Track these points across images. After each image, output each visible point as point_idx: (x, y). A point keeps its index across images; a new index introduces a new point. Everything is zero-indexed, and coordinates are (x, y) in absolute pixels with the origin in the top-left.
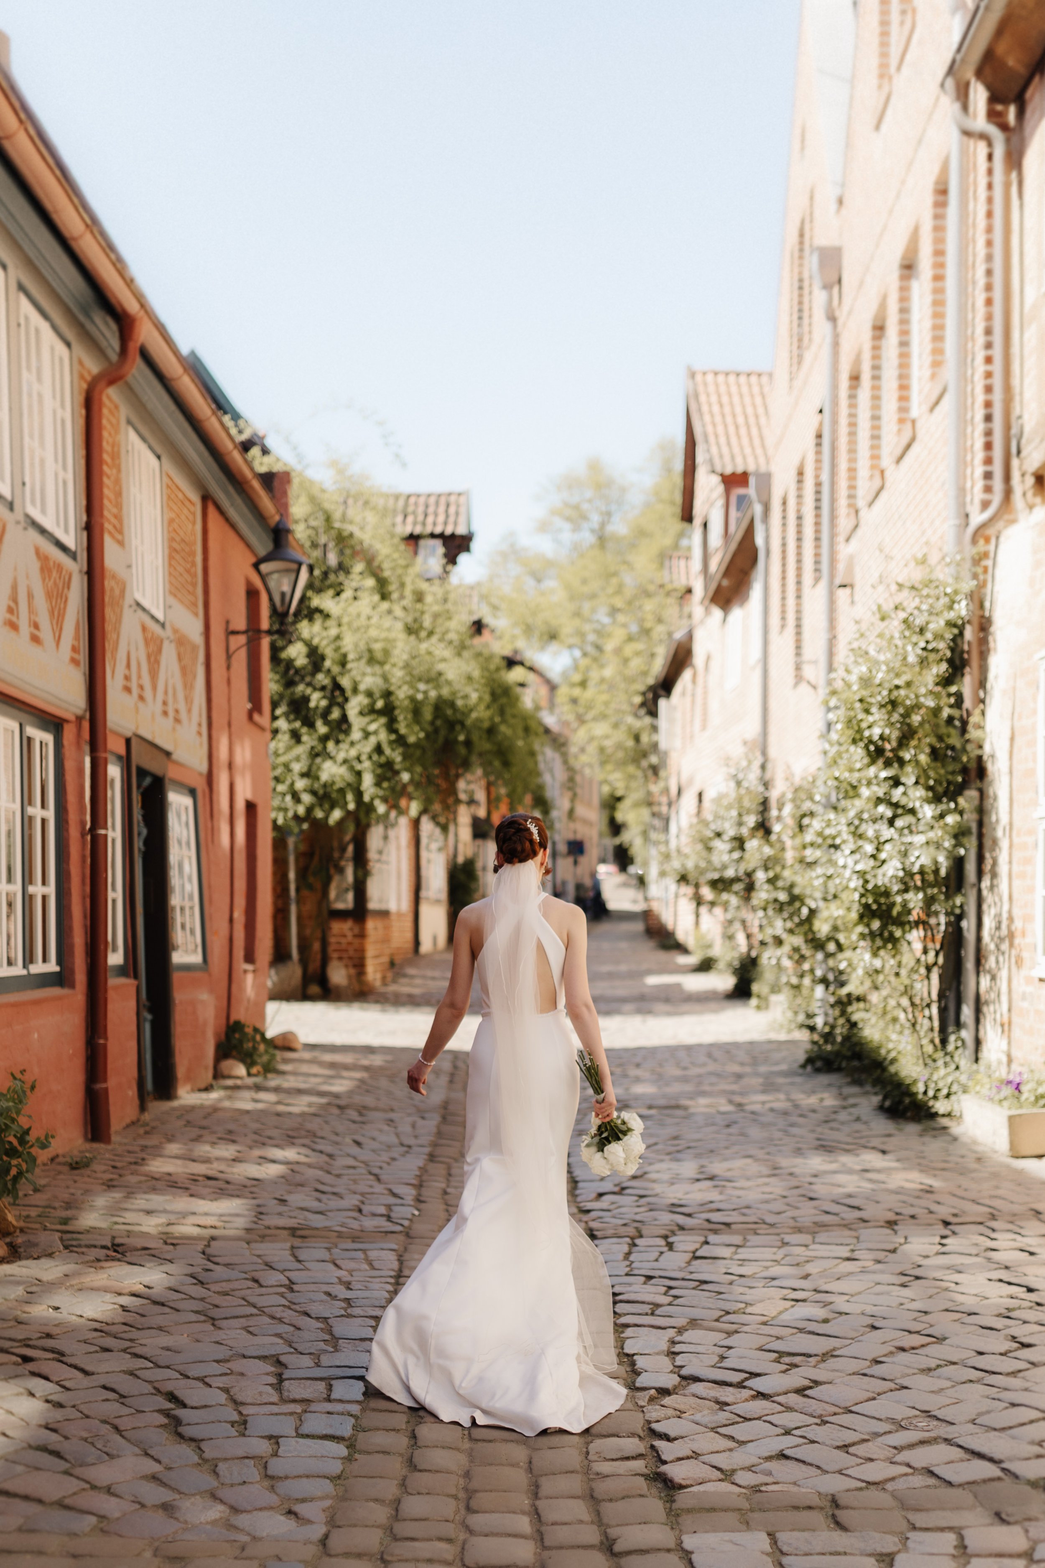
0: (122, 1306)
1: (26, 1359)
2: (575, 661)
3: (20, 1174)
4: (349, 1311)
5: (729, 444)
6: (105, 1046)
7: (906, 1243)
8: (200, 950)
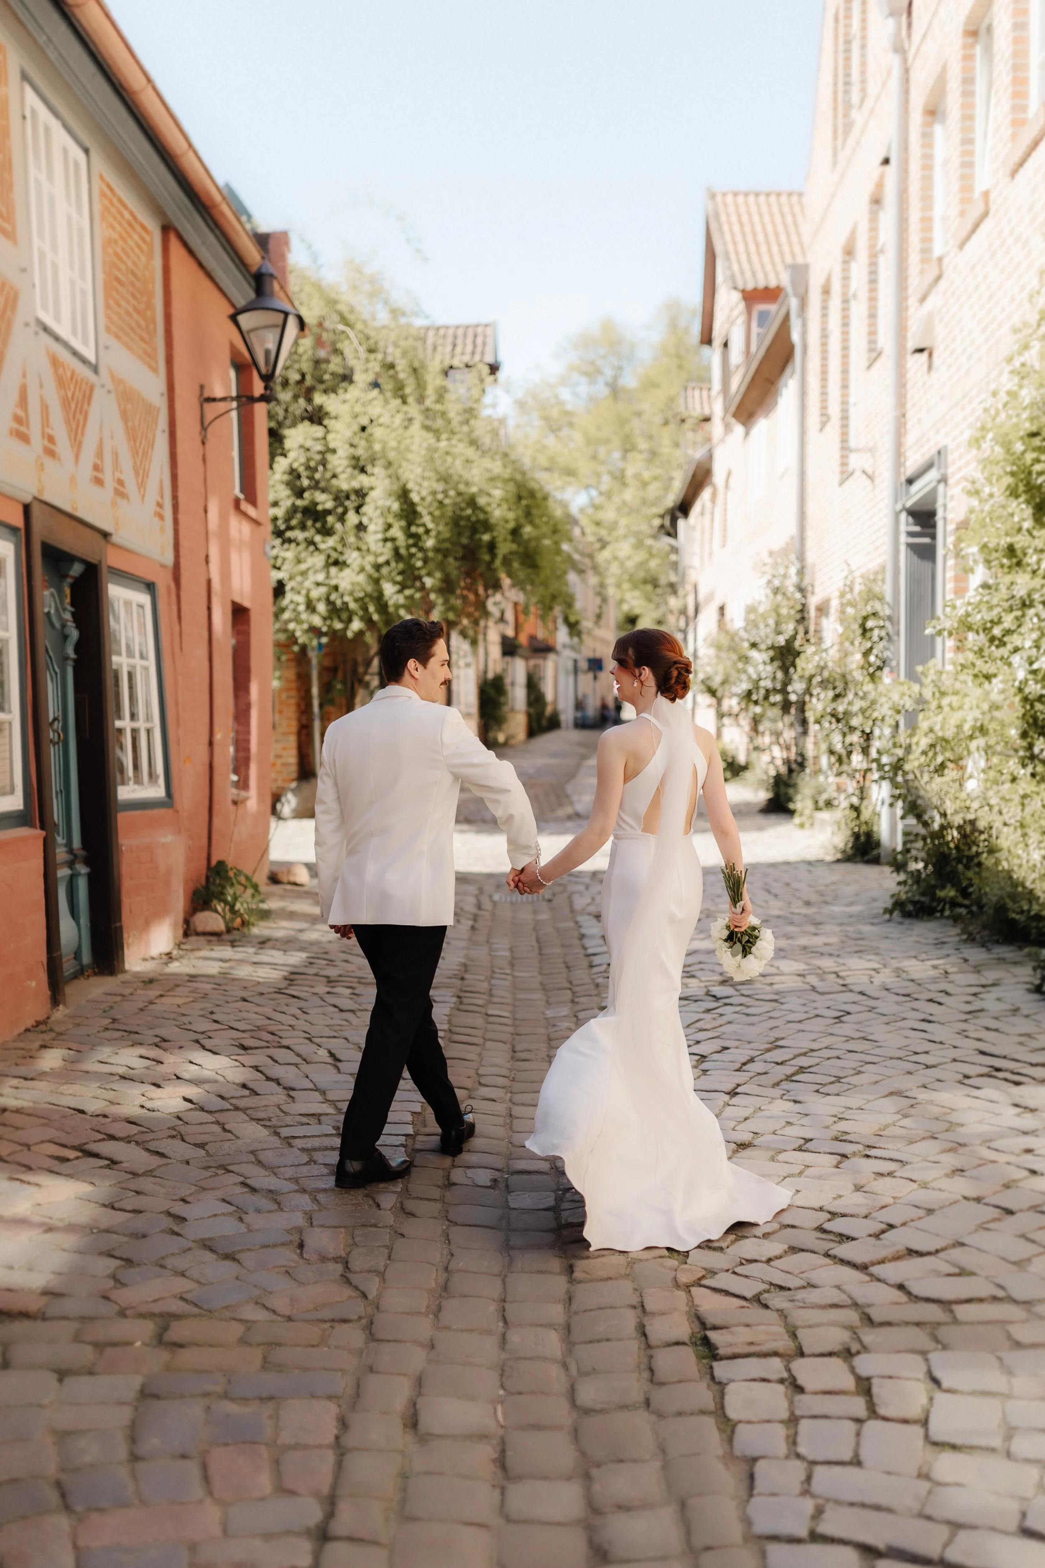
2: (591, 499)
5: (749, 261)
8: (161, 781)
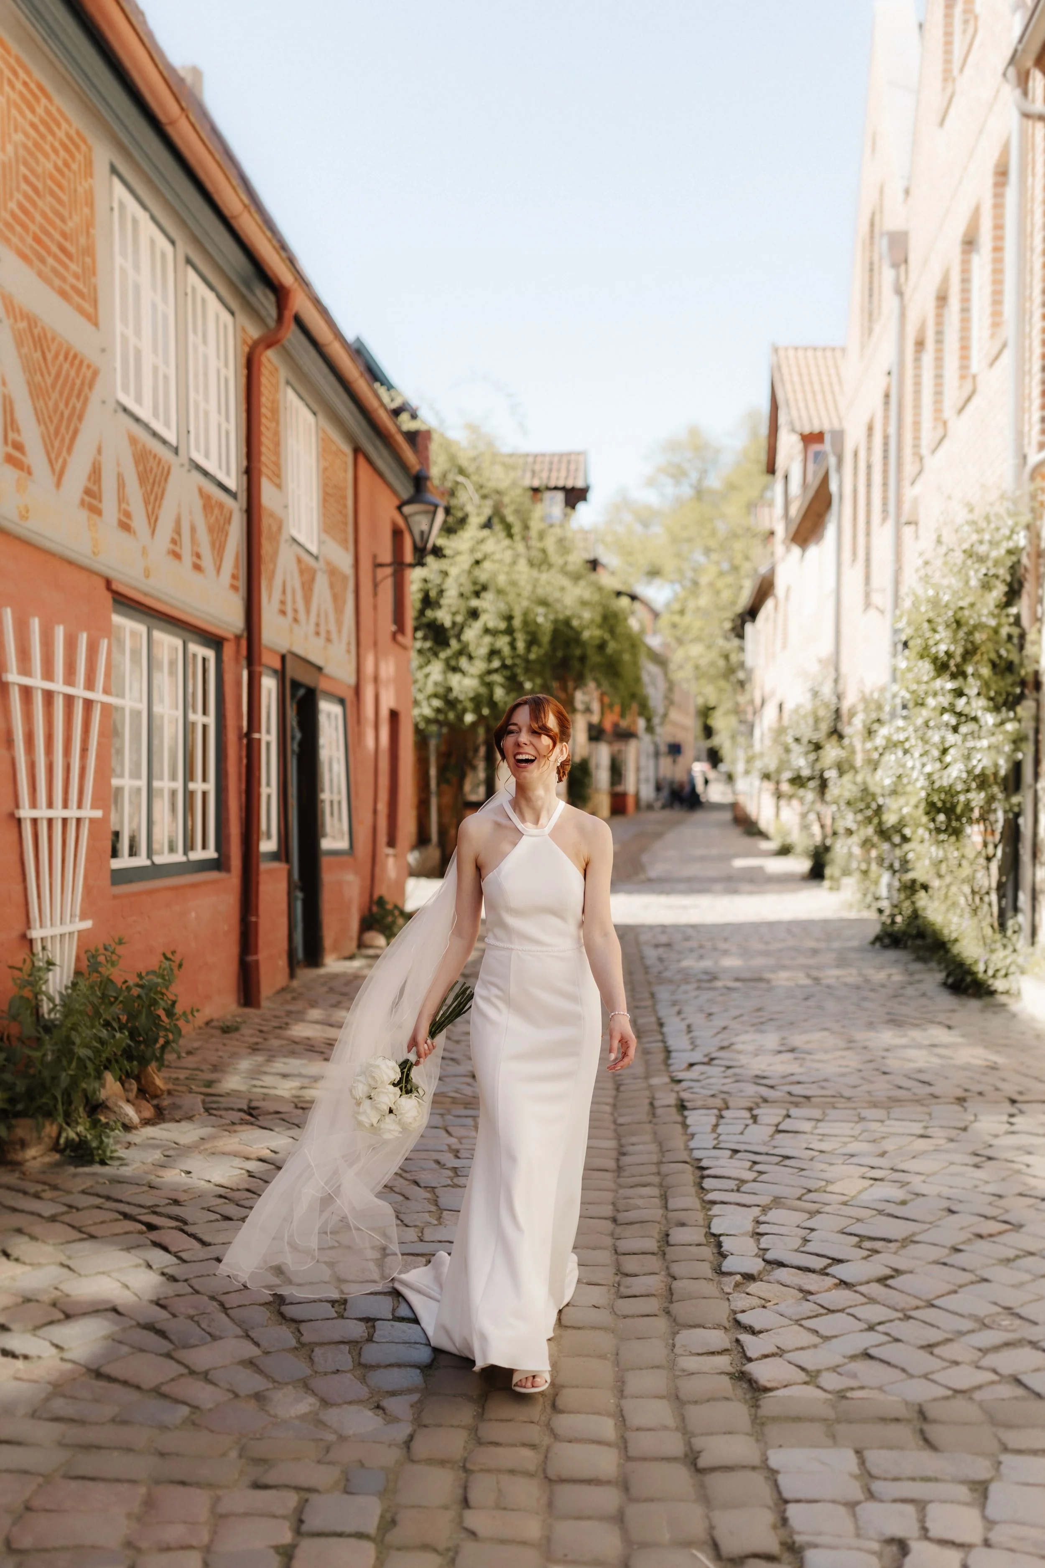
0: (248, 1171)
1: (151, 1227)
2: (676, 593)
3: (167, 1043)
4: (456, 1180)
5: (807, 407)
6: (256, 923)
7: (975, 1121)
8: (346, 837)
